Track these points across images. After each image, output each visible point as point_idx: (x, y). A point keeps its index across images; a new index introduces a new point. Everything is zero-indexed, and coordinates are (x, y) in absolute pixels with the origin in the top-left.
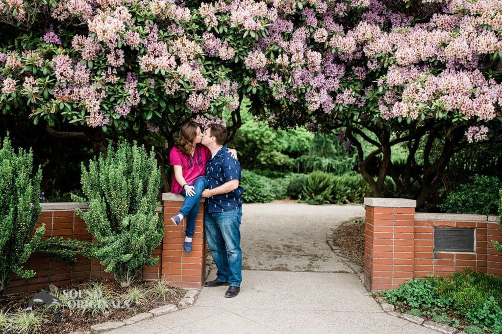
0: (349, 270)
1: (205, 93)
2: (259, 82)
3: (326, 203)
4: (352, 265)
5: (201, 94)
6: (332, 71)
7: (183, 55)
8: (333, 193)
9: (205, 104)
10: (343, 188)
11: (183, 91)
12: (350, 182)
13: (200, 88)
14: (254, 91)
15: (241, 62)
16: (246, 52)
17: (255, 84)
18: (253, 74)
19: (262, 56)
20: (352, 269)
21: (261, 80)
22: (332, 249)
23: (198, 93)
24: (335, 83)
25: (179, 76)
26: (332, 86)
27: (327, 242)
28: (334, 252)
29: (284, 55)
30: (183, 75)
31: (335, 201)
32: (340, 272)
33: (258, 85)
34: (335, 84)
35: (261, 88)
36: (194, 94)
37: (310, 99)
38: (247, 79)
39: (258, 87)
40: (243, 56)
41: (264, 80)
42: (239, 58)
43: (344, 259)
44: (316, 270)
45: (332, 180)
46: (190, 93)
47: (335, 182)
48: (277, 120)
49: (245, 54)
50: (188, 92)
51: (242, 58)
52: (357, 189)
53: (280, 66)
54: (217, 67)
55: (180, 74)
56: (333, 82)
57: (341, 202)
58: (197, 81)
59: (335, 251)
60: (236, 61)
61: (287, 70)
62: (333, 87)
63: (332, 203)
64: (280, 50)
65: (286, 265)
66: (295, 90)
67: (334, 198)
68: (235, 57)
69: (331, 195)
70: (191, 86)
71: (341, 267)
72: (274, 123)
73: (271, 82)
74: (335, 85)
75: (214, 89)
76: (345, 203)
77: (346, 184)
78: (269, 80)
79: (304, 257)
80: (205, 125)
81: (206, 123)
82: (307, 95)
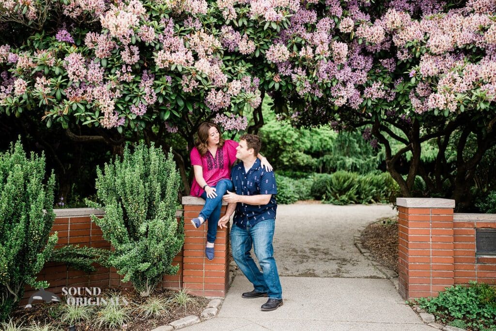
0: (381, 275)
1: (225, 90)
2: (281, 77)
3: (351, 203)
4: (384, 270)
5: (221, 91)
6: (358, 63)
7: (200, 50)
8: (358, 193)
9: (225, 102)
10: (368, 187)
11: (202, 88)
12: (375, 181)
13: (219, 84)
14: (277, 86)
15: (262, 57)
16: (268, 46)
17: (277, 79)
18: (275, 68)
19: (285, 49)
20: (384, 273)
21: (284, 75)
22: (361, 252)
23: (218, 89)
24: (363, 76)
25: (197, 72)
26: (359, 79)
27: (355, 244)
28: (364, 255)
29: (308, 47)
30: (200, 71)
31: (361, 201)
32: (371, 277)
33: (281, 80)
34: (363, 77)
35: (284, 84)
36: (213, 91)
37: (336, 94)
38: (269, 75)
39: (281, 82)
40: (265, 50)
41: (287, 74)
42: (260, 52)
43: (375, 263)
44: (345, 275)
45: (357, 180)
46: (209, 90)
47: (359, 182)
48: (299, 119)
49: (266, 47)
50: (206, 89)
51: (263, 52)
52: (382, 188)
53: (304, 59)
54: (236, 62)
55: (197, 70)
56: (360, 75)
57: (367, 201)
58: (216, 77)
59: (365, 254)
60: (257, 55)
61: (311, 64)
62: (361, 80)
63: (357, 203)
64: (303, 42)
65: (314, 270)
66: (320, 85)
67: (359, 198)
68: (255, 50)
69: (355, 195)
70: (210, 83)
71: (372, 271)
72: (296, 122)
73: (294, 77)
74: (362, 79)
75: (235, 85)
76: (370, 203)
77: (371, 183)
78: (292, 75)
79: (332, 261)
80: (225, 123)
81: (226, 121)
82: (333, 90)
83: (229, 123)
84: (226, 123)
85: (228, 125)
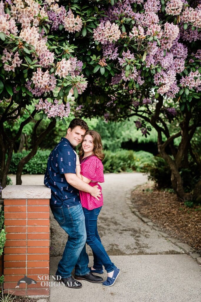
0: (179, 250)
1: (52, 70)
2: (108, 62)
3: (107, 172)
5: (47, 72)
6: (178, 51)
7: (25, 19)
8: (111, 165)
9: (50, 85)
10: (118, 161)
12: (122, 157)
13: (46, 63)
14: (103, 71)
15: (89, 37)
16: (95, 25)
17: (103, 63)
18: (99, 51)
19: (115, 27)
20: (181, 248)
21: (110, 59)
22: (143, 221)
23: (44, 70)
24: (181, 64)
25: (24, 43)
26: (178, 67)
27: (133, 212)
28: (148, 225)
29: (139, 27)
30: (28, 43)
31: (113, 171)
33: (107, 65)
34: (182, 66)
35: (109, 68)
36: (40, 71)
37: (159, 81)
38: (94, 58)
39: (107, 66)
40: (92, 29)
41: (113, 58)
42: (87, 31)
43: (165, 235)
44: (148, 251)
45: (110, 156)
46: (35, 70)
47: (112, 158)
49: (93, 26)
50: (32, 67)
51: (90, 31)
52: (127, 162)
53: (132, 42)
54: (61, 42)
55: (24, 40)
56: (179, 63)
57: (117, 171)
58: (42, 55)
59: (148, 223)
60: (84, 34)
61: (143, 45)
62: (179, 69)
63: (111, 172)
64: (133, 22)
65: (117, 245)
66: (148, 70)
67: (112, 169)
68: (82, 29)
69: (110, 166)
70: (36, 61)
71: (168, 246)
73: (121, 61)
74: (180, 67)
75: (64, 65)
76: (119, 172)
77: (120, 158)
78: (119, 59)
79: (125, 232)
80: (48, 110)
81: (50, 108)
82: (156, 77)
83: (52, 109)
84: (50, 109)
85: (52, 112)
